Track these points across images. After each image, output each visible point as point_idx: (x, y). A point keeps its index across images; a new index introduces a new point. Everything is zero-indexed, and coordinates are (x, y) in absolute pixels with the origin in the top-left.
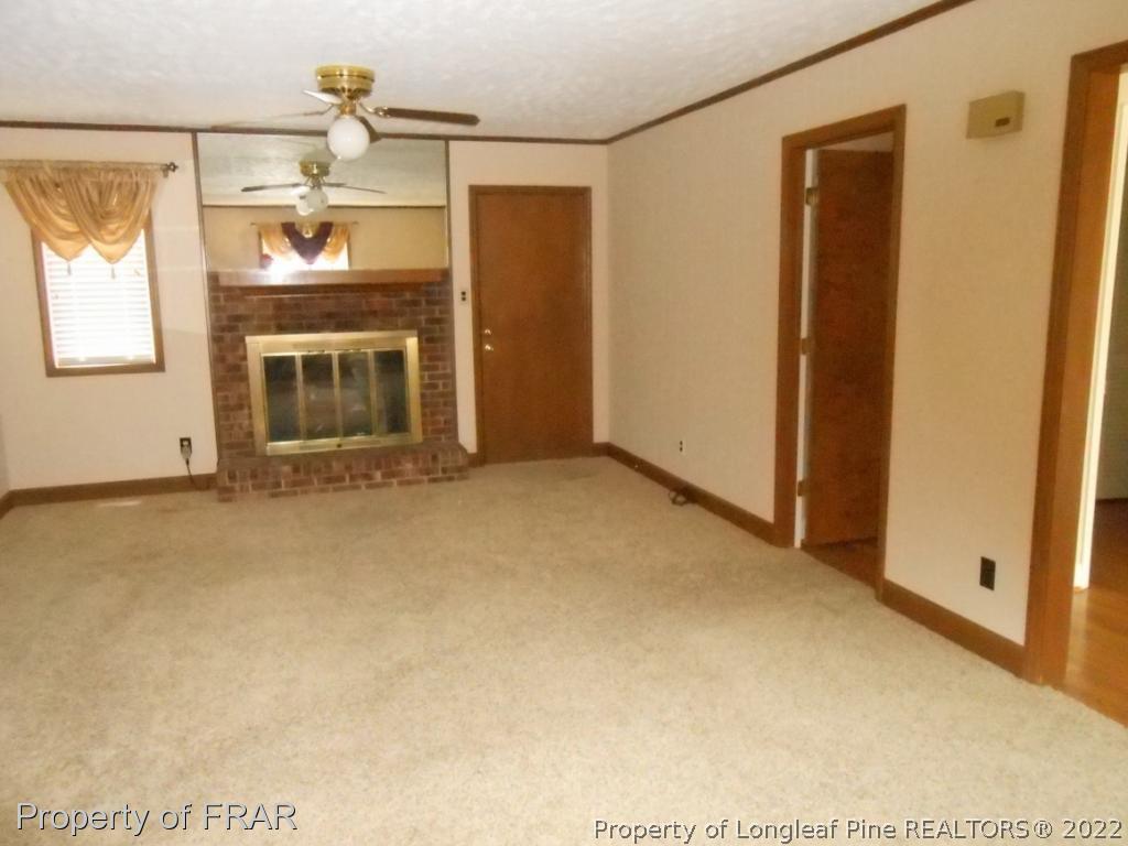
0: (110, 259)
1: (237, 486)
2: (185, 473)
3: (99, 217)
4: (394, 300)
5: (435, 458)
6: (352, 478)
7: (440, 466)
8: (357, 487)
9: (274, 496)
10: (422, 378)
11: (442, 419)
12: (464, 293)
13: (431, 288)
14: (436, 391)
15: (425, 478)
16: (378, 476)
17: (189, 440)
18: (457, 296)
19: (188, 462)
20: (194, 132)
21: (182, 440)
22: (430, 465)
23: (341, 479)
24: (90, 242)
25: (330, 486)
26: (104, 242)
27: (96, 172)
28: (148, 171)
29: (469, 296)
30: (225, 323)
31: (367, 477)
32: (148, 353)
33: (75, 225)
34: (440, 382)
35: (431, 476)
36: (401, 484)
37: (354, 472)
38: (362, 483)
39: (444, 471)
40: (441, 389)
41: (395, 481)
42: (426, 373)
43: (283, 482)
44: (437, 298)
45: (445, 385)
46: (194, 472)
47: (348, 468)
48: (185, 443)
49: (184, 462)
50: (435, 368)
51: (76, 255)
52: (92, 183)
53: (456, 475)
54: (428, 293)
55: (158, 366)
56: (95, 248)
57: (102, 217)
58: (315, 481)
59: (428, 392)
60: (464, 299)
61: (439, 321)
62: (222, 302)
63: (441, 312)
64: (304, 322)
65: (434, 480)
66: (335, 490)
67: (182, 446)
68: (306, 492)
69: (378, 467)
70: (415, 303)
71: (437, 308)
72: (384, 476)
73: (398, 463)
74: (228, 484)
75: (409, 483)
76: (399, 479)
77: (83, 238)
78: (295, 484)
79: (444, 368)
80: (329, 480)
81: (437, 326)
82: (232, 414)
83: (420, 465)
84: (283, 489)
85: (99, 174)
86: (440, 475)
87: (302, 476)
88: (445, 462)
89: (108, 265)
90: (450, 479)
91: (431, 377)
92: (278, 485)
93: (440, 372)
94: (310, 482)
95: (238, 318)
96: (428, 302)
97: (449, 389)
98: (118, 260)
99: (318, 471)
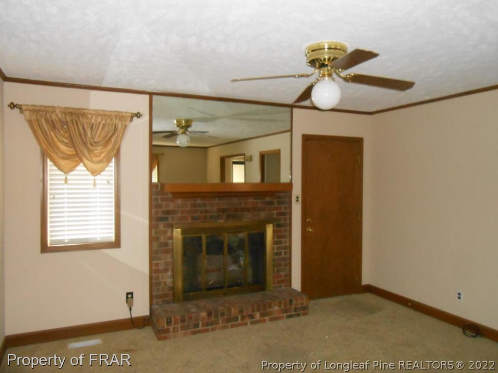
0: (94, 173)
1: (171, 328)
2: (128, 316)
3: (89, 145)
4: (259, 201)
5: (291, 301)
6: (243, 318)
7: (293, 306)
8: (246, 324)
9: (194, 333)
10: (273, 249)
11: (283, 273)
12: (297, 197)
13: (281, 194)
14: (281, 257)
15: (285, 315)
16: (258, 315)
17: (132, 293)
18: (294, 199)
19: (130, 309)
20: (151, 94)
21: (128, 294)
22: (288, 306)
23: (236, 319)
24: (82, 161)
25: (229, 324)
26: (92, 161)
27: (90, 116)
28: (123, 116)
29: (300, 199)
30: (160, 215)
31: (251, 317)
32: (111, 236)
33: (72, 150)
34: (283, 251)
35: (288, 314)
36: (271, 320)
37: (245, 313)
38: (248, 321)
39: (295, 310)
40: (283, 255)
41: (267, 318)
42: (275, 246)
43: (200, 324)
44: (283, 200)
45: (285, 253)
46: (134, 316)
47: (241, 312)
48: (130, 296)
49: (128, 309)
50: (280, 242)
51: (72, 169)
52: (87, 122)
53: (301, 312)
54: (278, 197)
55: (117, 244)
56: (85, 165)
57: (91, 145)
58: (220, 321)
59: (276, 257)
60: (297, 201)
61: (284, 214)
62: (160, 202)
63: (285, 208)
64: (208, 215)
65: (290, 316)
66: (232, 326)
67: (127, 298)
68: (213, 329)
69: (258, 310)
70: (271, 203)
71: (283, 206)
72: (262, 315)
73: (270, 306)
74: (166, 327)
75: (276, 319)
76: (270, 317)
77: (77, 159)
78: (207, 324)
79: (285, 243)
80: (229, 321)
81: (283, 217)
82: (160, 275)
83: (283, 307)
84: (200, 328)
85: (92, 118)
86: (293, 313)
87: (213, 319)
88: (296, 304)
89: (92, 177)
90: (298, 315)
91: (278, 248)
92: (197, 325)
93: (283, 245)
94: (217, 323)
95: (168, 212)
96: (279, 203)
97: (288, 256)
98: (99, 174)
99: (223, 314)
